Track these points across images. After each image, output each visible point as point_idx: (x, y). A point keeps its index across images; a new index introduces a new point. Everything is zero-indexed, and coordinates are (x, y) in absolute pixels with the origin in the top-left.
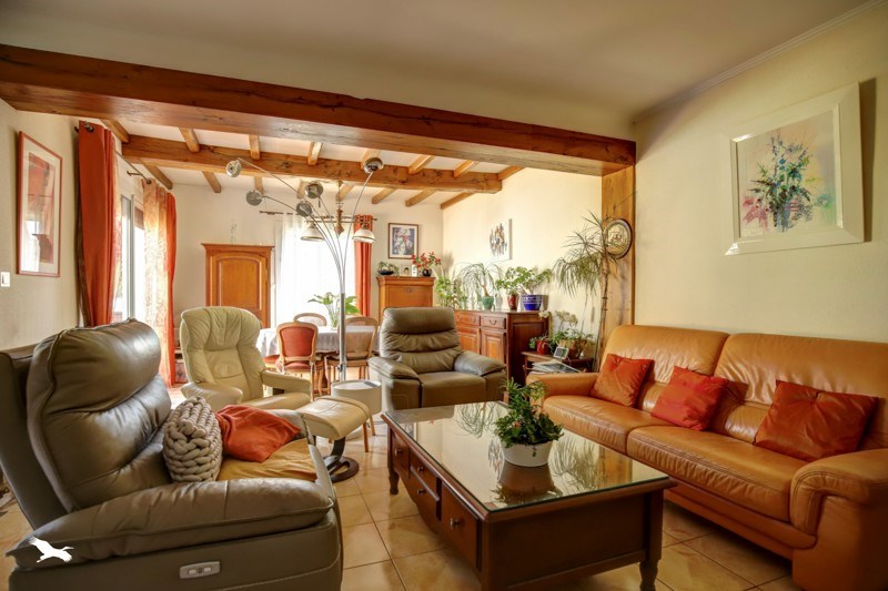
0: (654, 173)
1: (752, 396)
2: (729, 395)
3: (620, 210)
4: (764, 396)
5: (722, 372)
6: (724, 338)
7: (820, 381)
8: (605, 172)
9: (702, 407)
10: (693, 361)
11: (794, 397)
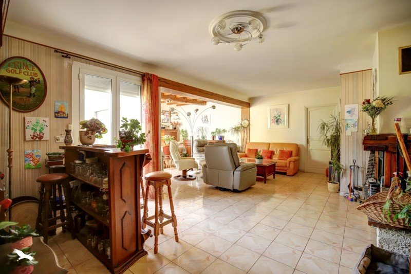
0: (254, 110)
1: (275, 153)
2: (272, 153)
3: (246, 117)
4: (277, 153)
5: (270, 149)
6: (270, 144)
7: (285, 149)
8: (242, 108)
9: (269, 156)
10: (266, 148)
11: (282, 152)
